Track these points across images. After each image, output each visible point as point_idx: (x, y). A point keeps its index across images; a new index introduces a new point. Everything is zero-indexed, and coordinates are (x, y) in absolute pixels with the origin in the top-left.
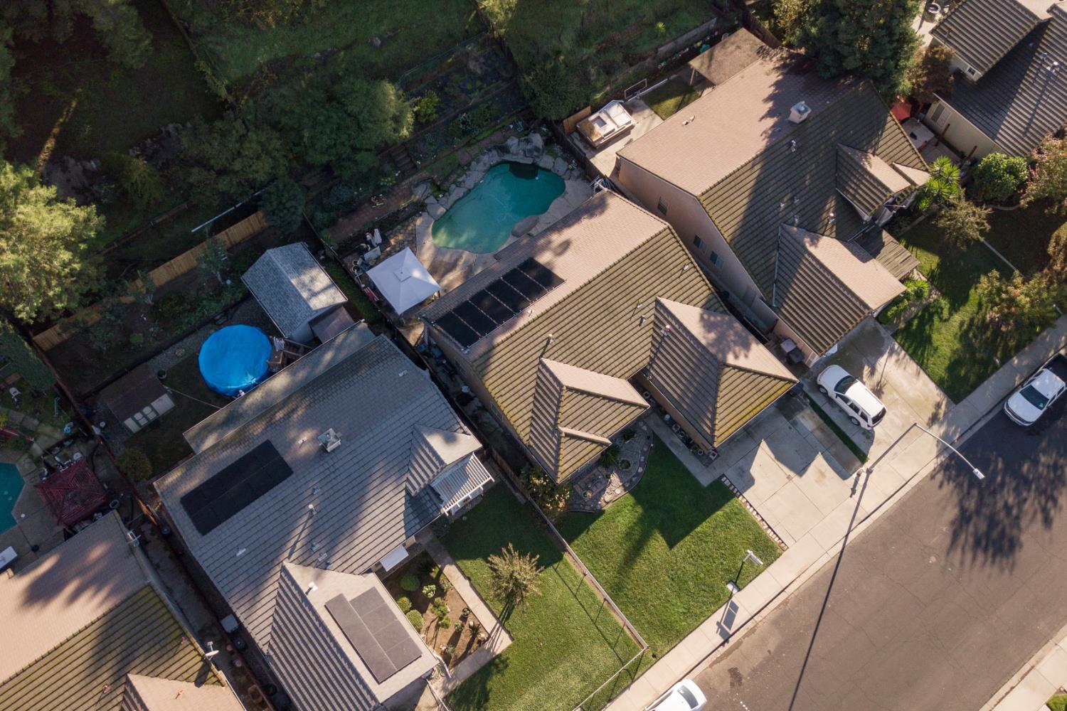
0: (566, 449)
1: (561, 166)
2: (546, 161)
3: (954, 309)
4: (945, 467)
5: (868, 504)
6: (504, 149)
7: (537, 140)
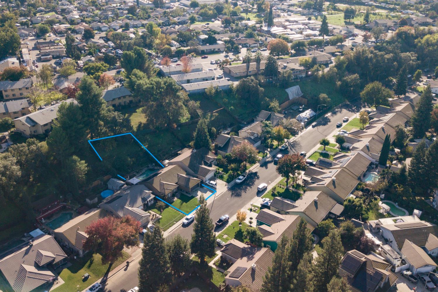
0: (166, 191)
1: (158, 168)
2: (156, 168)
3: (226, 174)
4: (229, 190)
5: (217, 195)
6: (148, 167)
7: (154, 164)
